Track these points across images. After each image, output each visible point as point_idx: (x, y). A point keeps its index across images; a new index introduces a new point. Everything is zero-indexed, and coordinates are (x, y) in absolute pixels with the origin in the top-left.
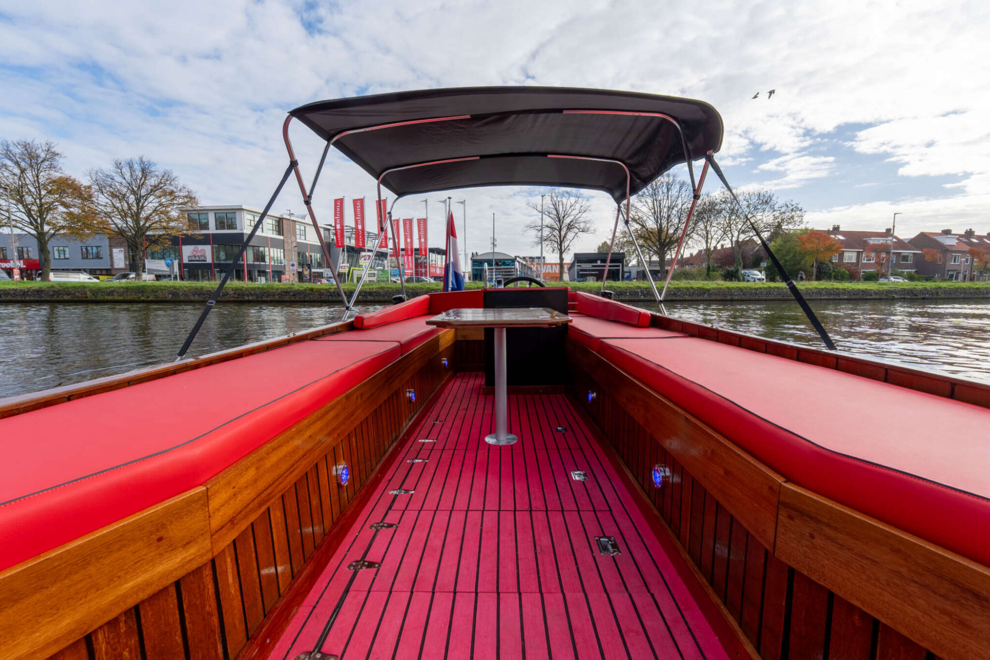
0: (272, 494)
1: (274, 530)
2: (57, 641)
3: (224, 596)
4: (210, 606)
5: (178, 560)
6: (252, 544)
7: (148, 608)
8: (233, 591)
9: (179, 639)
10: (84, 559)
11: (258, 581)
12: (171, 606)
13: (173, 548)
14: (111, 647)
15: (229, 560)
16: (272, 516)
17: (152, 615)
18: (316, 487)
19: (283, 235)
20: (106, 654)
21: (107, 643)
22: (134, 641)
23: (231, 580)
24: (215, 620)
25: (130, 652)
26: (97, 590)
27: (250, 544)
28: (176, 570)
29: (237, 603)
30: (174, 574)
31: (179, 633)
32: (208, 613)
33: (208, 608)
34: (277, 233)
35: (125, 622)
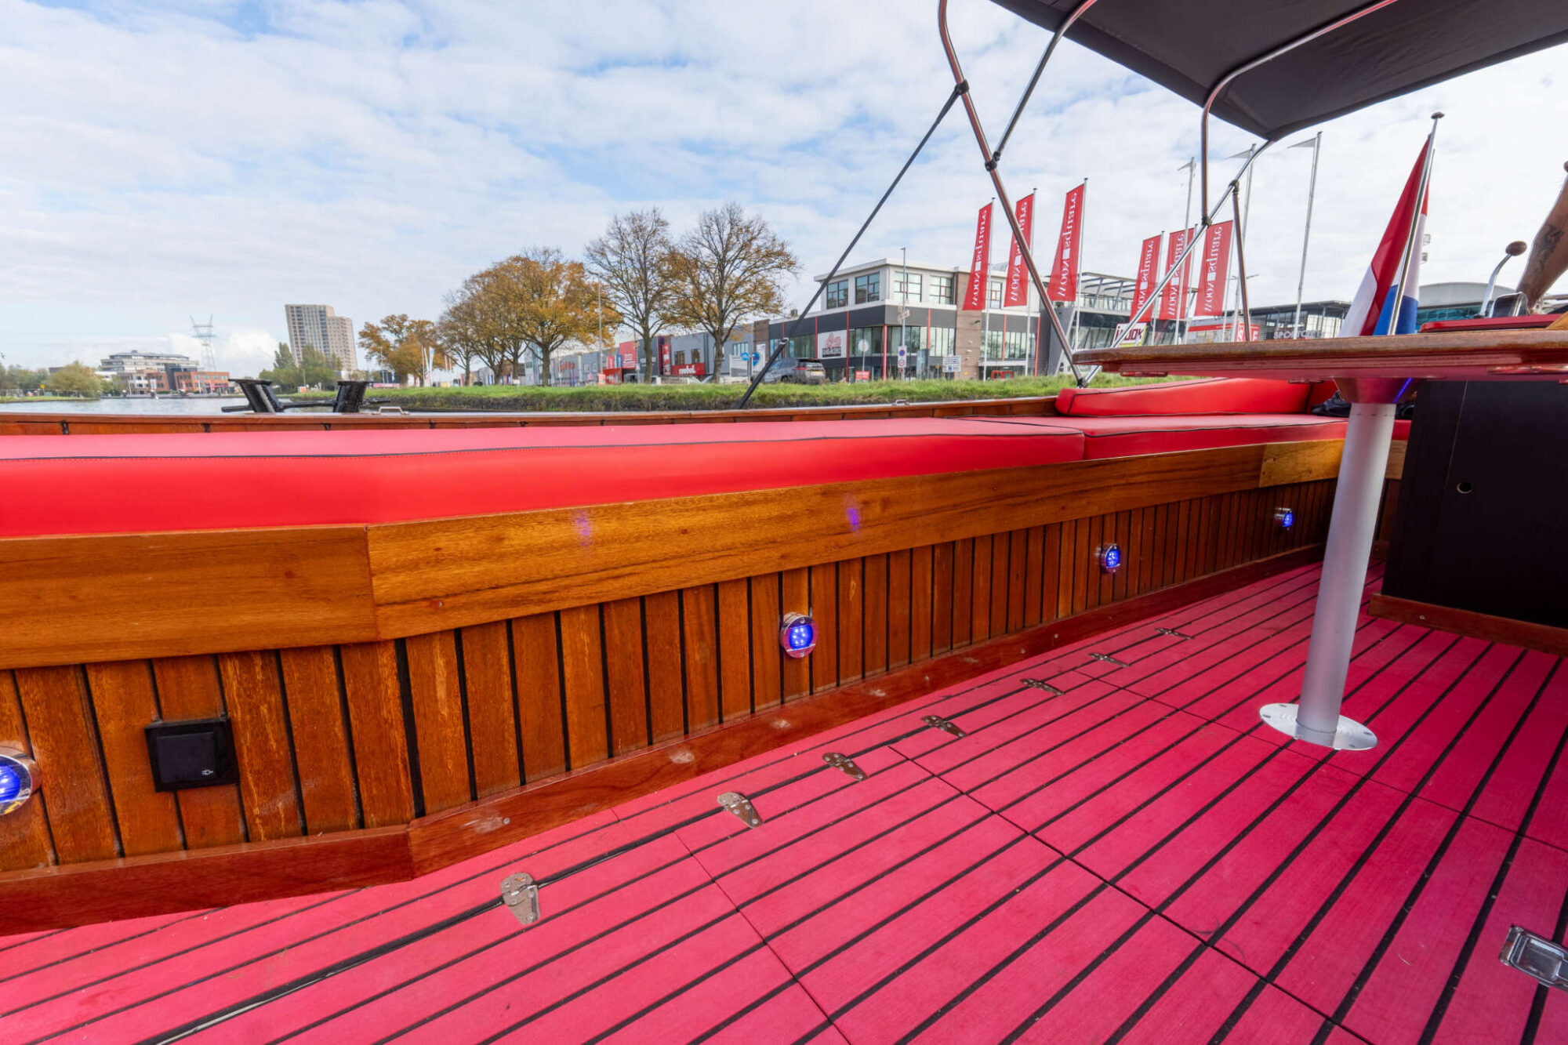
0: (548, 597)
1: (568, 660)
2: (158, 643)
3: (422, 710)
4: (389, 712)
5: (319, 617)
6: (505, 661)
7: (293, 667)
8: (445, 712)
9: (338, 729)
10: (187, 556)
11: (512, 722)
12: (328, 681)
13: (311, 595)
14: (245, 690)
15: (440, 662)
16: (565, 636)
17: (299, 678)
18: (708, 628)
19: (956, 304)
20: (239, 696)
21: (240, 683)
22: (275, 699)
23: (441, 693)
24: (398, 736)
25: (270, 710)
26: (204, 605)
27: (499, 659)
28: (316, 629)
29: (454, 732)
30: (314, 634)
31: (339, 723)
32: (386, 721)
33: (384, 713)
34: (948, 300)
35: (262, 668)
